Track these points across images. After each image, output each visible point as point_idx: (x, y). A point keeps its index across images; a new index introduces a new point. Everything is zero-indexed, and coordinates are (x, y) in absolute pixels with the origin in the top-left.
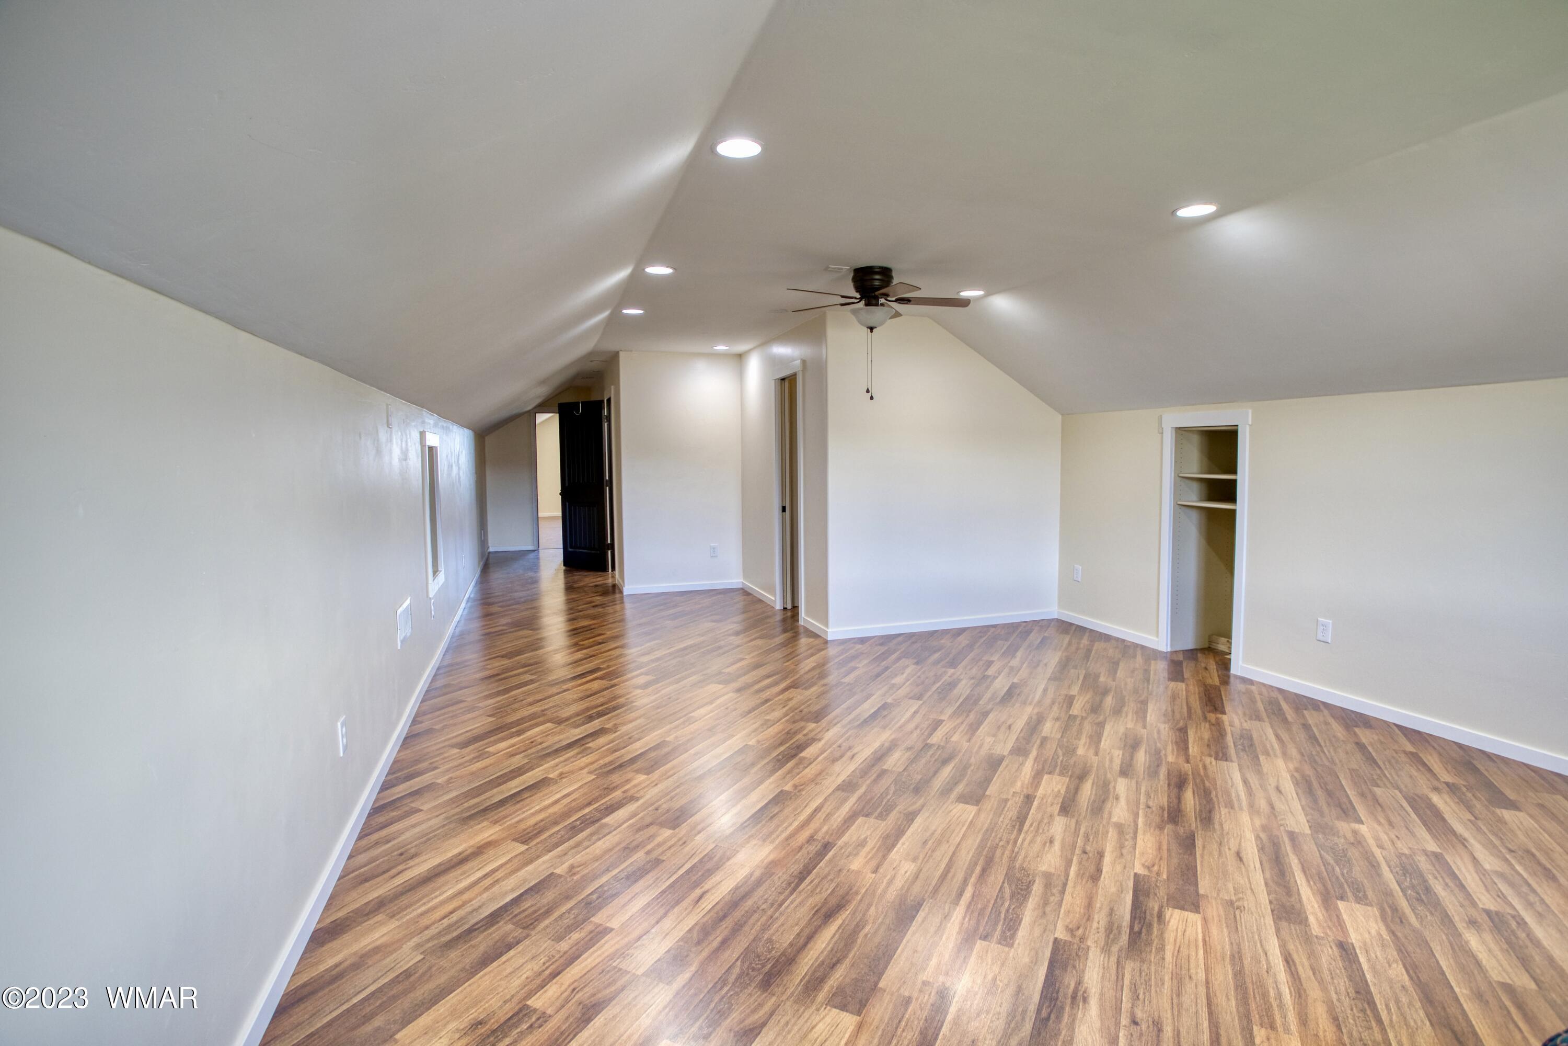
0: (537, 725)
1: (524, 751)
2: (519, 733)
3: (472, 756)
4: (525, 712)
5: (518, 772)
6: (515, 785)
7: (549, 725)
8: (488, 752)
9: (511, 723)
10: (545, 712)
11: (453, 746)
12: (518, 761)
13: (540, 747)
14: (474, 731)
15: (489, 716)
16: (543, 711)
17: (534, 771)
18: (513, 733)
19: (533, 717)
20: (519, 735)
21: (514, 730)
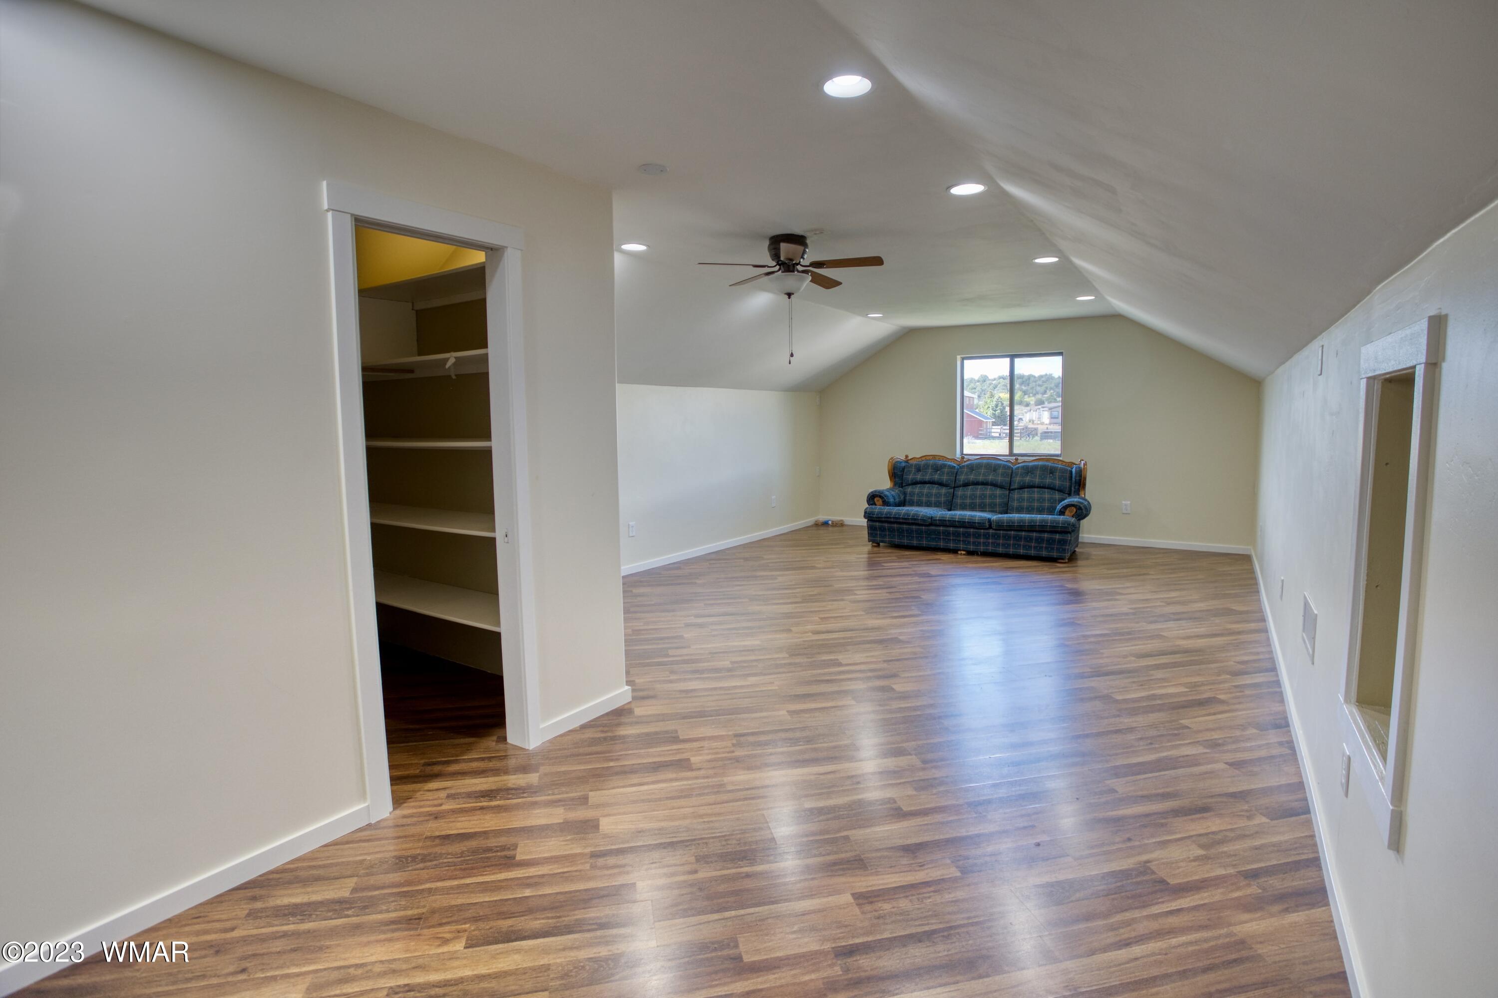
0: (1134, 700)
1: (1151, 680)
2: (1153, 697)
3: (1202, 688)
4: (1140, 720)
5: (1158, 667)
6: (1164, 660)
7: (1119, 697)
8: (1187, 688)
9: (1159, 711)
10: (1118, 713)
11: (1222, 702)
12: (1159, 674)
13: (1135, 680)
14: (1204, 712)
15: (1188, 727)
16: (1119, 716)
17: (1146, 664)
18: (1159, 699)
19: (1134, 712)
20: (1154, 695)
21: (1159, 702)
